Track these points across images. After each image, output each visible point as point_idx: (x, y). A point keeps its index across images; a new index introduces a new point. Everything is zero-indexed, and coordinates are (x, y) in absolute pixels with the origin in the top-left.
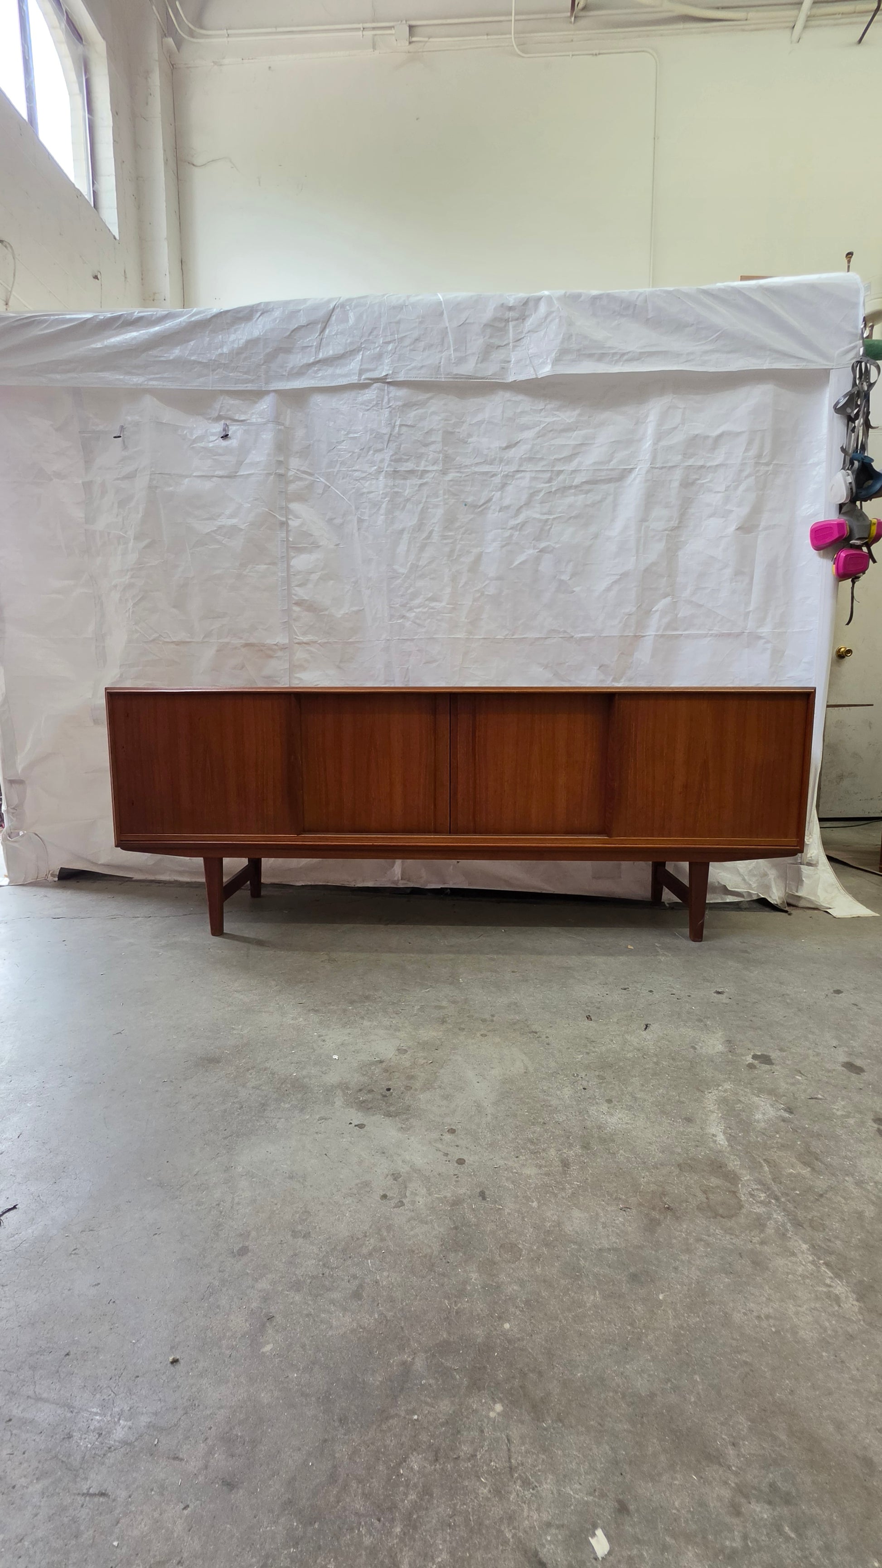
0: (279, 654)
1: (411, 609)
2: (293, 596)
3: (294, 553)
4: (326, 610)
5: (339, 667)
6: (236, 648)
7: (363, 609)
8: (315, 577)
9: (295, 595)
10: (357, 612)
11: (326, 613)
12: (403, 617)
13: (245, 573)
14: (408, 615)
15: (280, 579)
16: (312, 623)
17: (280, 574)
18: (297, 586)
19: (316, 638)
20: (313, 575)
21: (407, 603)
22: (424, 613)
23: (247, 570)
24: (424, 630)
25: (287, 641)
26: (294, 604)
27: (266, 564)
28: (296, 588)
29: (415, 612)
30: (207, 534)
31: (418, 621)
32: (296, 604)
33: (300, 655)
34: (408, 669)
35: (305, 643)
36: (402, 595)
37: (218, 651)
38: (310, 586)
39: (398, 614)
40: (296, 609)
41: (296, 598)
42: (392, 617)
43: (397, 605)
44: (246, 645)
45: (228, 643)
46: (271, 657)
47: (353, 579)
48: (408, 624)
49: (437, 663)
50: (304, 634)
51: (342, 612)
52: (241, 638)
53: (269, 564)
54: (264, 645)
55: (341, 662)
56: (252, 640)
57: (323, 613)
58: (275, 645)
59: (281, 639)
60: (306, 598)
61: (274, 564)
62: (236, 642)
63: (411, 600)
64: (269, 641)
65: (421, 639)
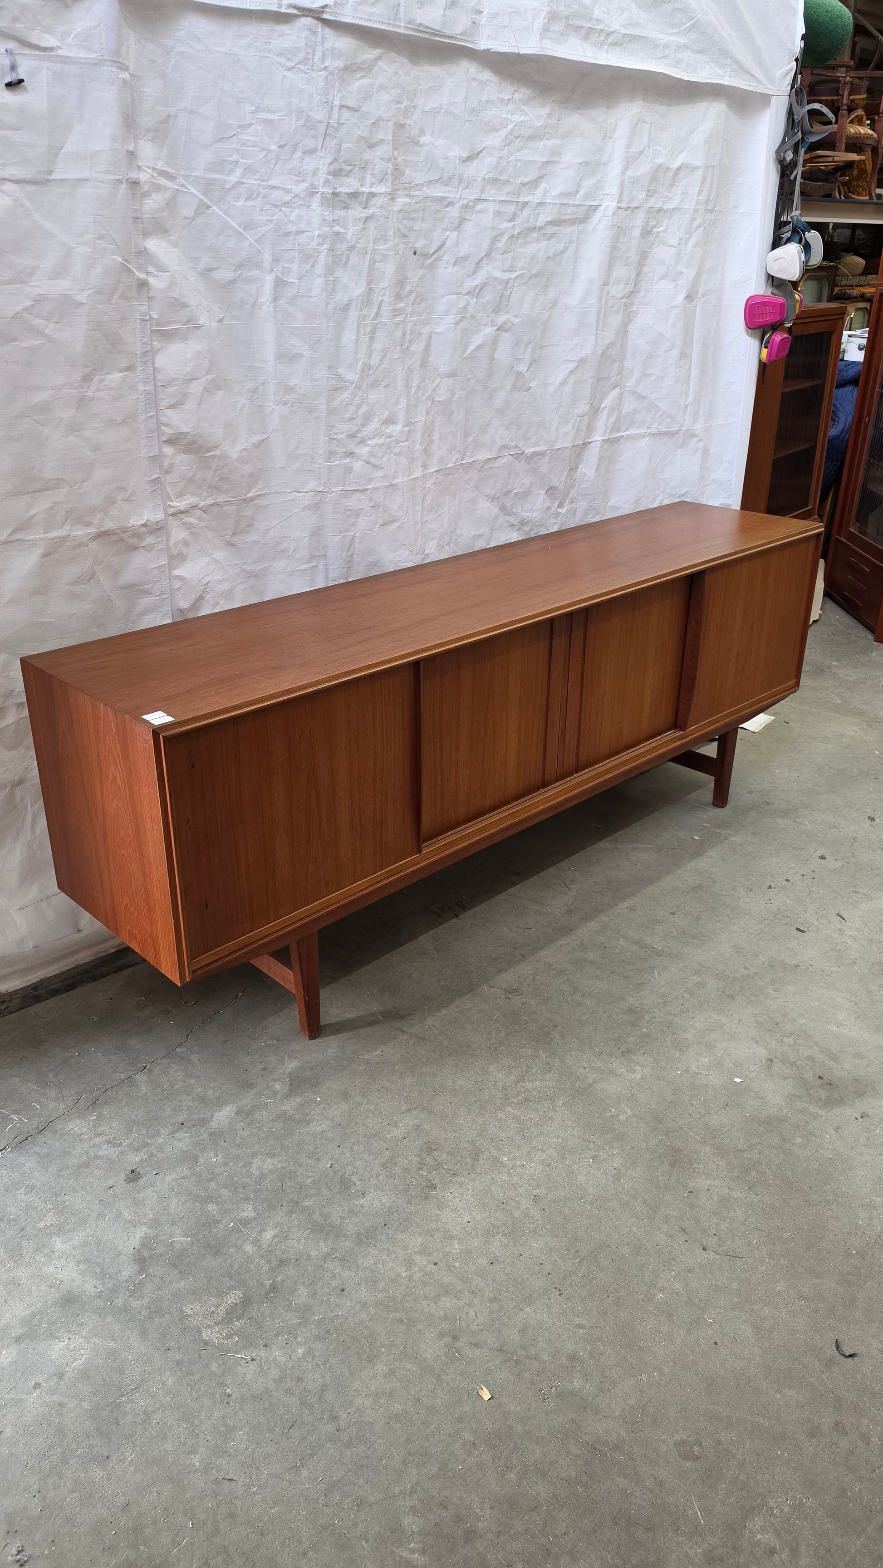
0: (149, 540)
1: (363, 441)
2: (163, 428)
3: (159, 341)
4: (217, 447)
5: (230, 544)
6: (79, 546)
7: (267, 438)
8: (196, 388)
9: (166, 425)
10: (257, 445)
11: (217, 453)
12: (351, 454)
13: (90, 394)
14: (357, 450)
15: (142, 398)
16: (191, 474)
17: (141, 388)
18: (170, 407)
19: (197, 499)
20: (194, 384)
21: (357, 432)
22: (381, 445)
23: (93, 388)
24: (381, 473)
25: (160, 516)
26: (164, 442)
27: (121, 371)
28: (168, 412)
29: (368, 445)
30: (16, 316)
31: (372, 460)
32: (170, 442)
33: (178, 534)
34: (354, 536)
35: (183, 512)
36: (351, 419)
37: (46, 555)
38: (190, 405)
39: (344, 450)
40: (168, 450)
41: (168, 431)
42: (331, 454)
43: (343, 436)
44: (100, 535)
45: (64, 539)
46: (135, 548)
47: (250, 385)
48: (358, 466)
49: (399, 523)
50: (180, 495)
51: (239, 448)
52: (89, 524)
53: (126, 370)
54: (125, 530)
55: (233, 534)
56: (109, 525)
57: (210, 454)
58: (143, 525)
59: (150, 514)
60: (186, 430)
61: (130, 368)
62: (80, 532)
63: (364, 425)
64: (135, 521)
65: (378, 488)
